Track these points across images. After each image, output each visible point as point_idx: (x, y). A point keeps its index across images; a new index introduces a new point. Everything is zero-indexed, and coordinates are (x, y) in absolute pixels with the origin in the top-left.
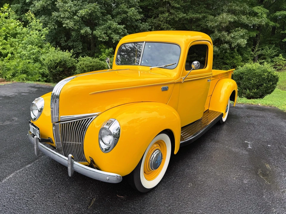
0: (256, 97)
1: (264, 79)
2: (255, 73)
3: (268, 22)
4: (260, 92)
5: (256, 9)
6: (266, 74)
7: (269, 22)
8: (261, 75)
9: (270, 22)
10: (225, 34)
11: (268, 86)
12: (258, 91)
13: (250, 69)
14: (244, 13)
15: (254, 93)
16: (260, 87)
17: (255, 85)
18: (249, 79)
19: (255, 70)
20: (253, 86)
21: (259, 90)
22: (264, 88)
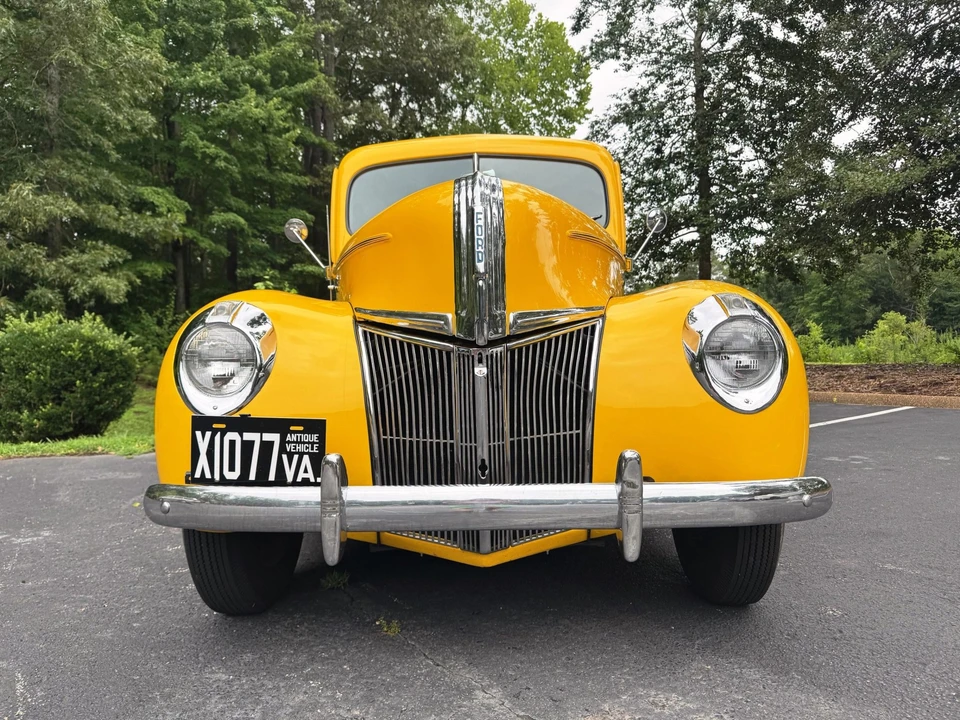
0: (58, 433)
1: (71, 363)
2: (37, 345)
3: (195, 238)
4: (68, 412)
5: (148, 193)
6: (75, 345)
7: (198, 240)
8: (59, 350)
9: (201, 238)
10: (39, 252)
11: (91, 387)
12: (62, 408)
13: (22, 333)
14: (108, 199)
15: (48, 418)
16: (65, 395)
17: (46, 389)
18: (24, 370)
19: (37, 334)
20: (40, 393)
21: (66, 406)
22: (81, 398)
